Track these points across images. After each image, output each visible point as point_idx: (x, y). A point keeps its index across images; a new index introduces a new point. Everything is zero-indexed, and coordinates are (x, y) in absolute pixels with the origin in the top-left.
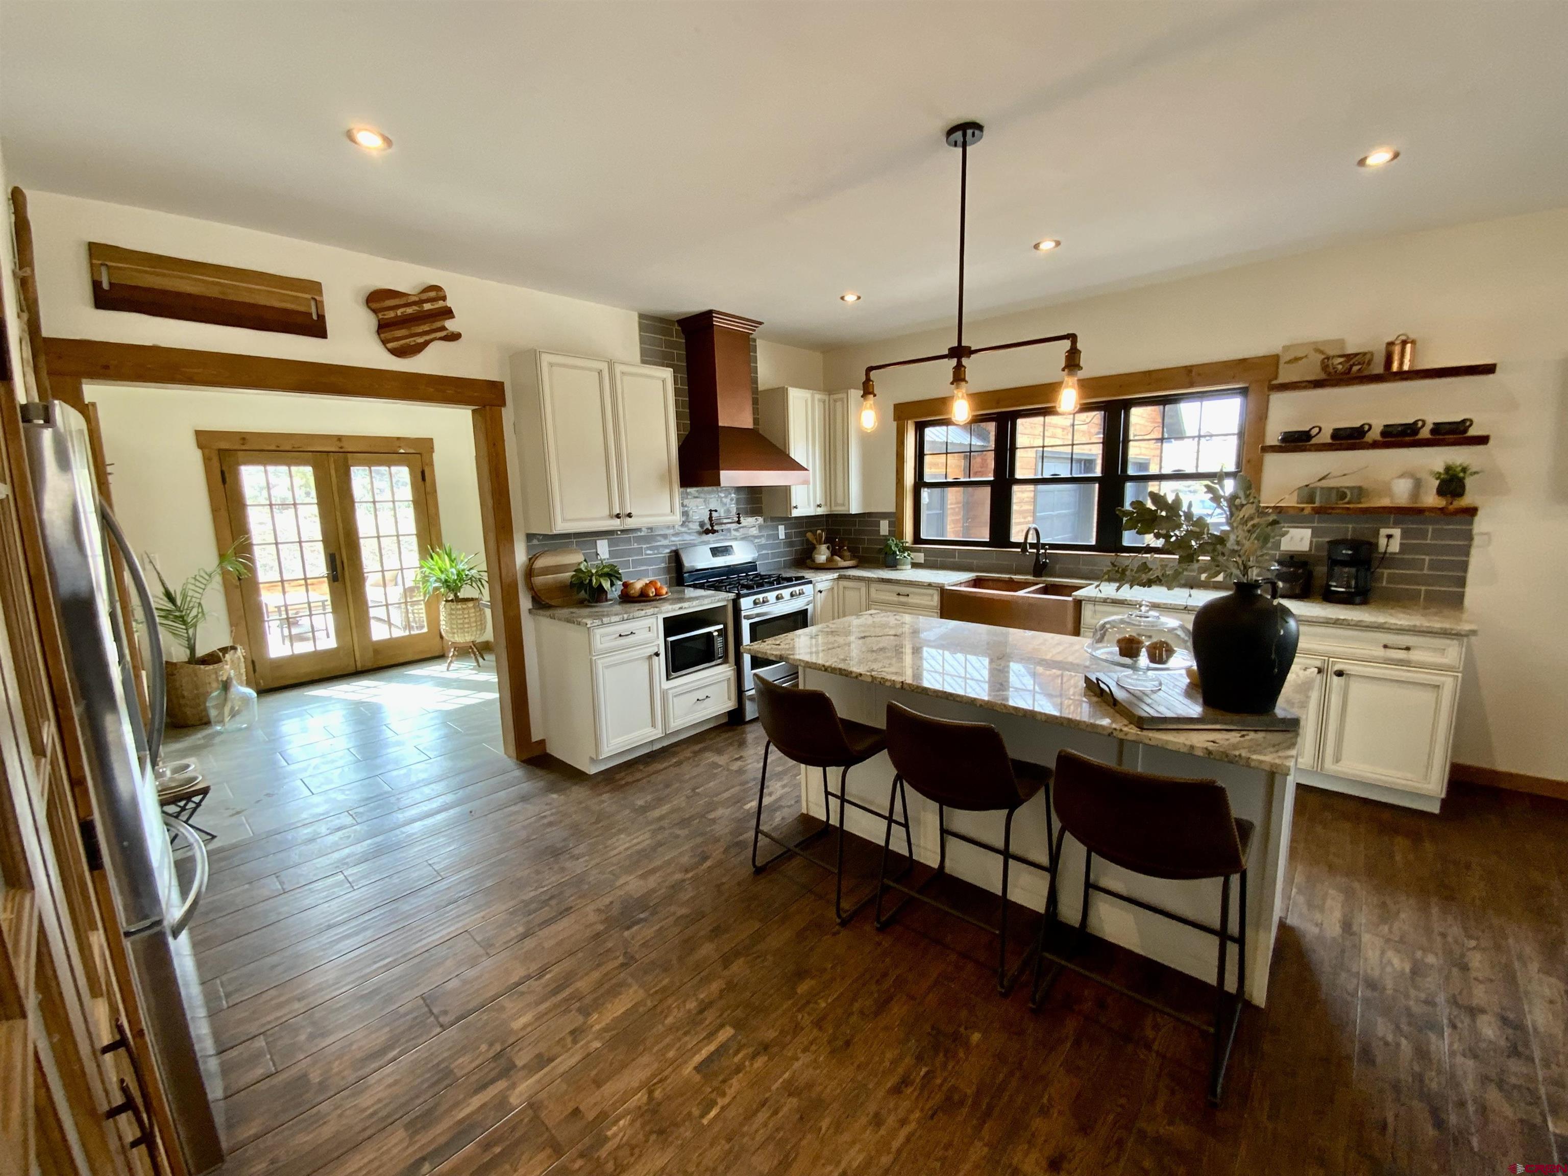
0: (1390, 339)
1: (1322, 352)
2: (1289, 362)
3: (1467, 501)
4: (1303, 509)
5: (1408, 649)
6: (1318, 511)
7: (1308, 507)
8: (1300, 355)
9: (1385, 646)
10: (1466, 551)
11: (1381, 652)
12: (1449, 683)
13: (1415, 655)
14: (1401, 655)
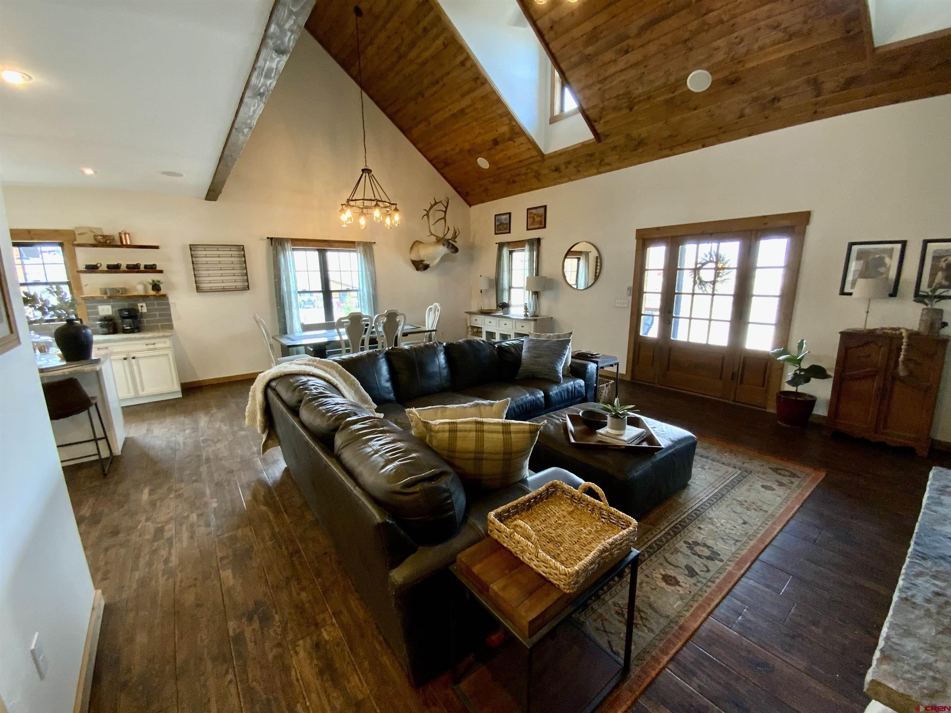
0: (120, 231)
1: (93, 232)
2: (80, 234)
3: (162, 292)
4: (103, 297)
5: (154, 344)
6: (110, 297)
7: (105, 297)
8: (84, 232)
9: (147, 345)
10: (169, 309)
11: (146, 347)
12: (170, 353)
13: (157, 346)
14: (152, 346)
